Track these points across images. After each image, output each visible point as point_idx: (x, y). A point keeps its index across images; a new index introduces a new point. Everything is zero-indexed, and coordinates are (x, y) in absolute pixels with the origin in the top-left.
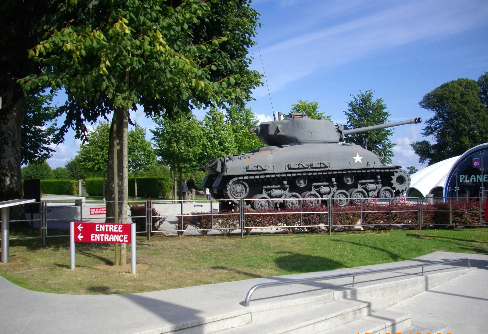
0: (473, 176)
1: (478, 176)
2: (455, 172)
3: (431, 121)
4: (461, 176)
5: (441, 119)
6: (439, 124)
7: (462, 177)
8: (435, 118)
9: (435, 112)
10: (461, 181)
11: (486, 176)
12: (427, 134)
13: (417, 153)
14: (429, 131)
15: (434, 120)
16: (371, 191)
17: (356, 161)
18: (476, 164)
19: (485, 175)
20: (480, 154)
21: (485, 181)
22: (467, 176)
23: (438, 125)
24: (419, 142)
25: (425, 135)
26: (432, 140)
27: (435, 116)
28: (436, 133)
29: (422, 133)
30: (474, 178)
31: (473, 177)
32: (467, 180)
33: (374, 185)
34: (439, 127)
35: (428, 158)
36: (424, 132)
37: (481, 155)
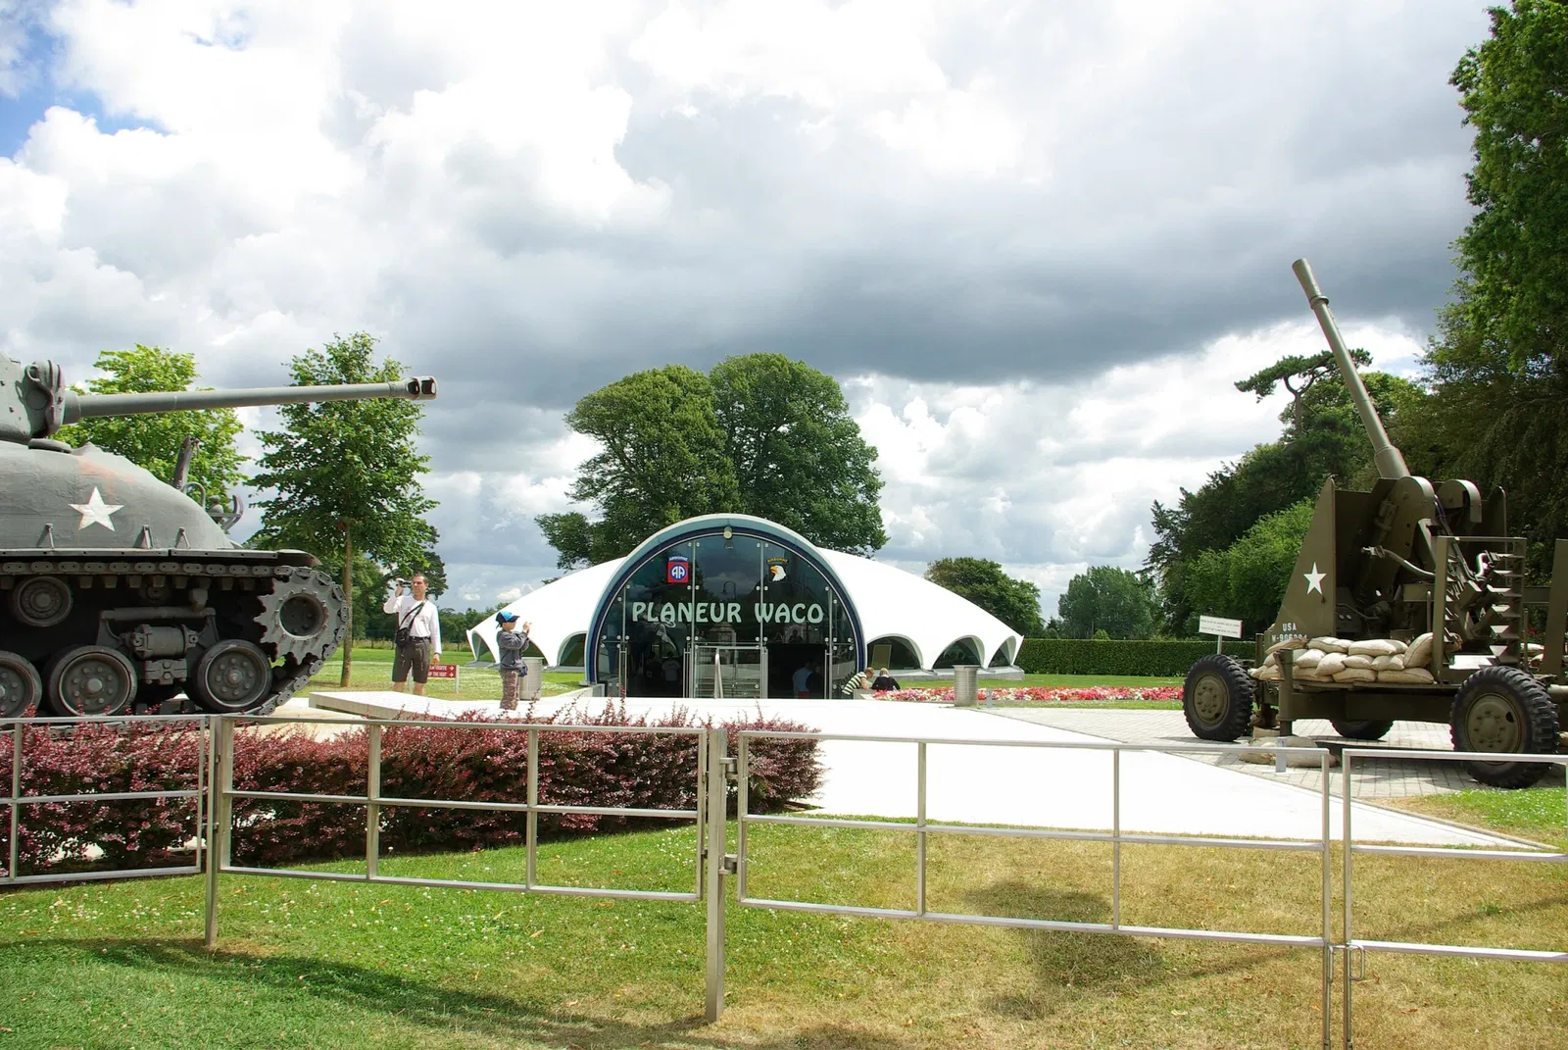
0: (669, 604)
1: (681, 606)
2: (619, 595)
3: (592, 465)
4: (636, 604)
5: (618, 461)
6: (610, 473)
7: (639, 608)
8: (604, 459)
9: (603, 442)
10: (635, 619)
11: (702, 608)
12: (583, 497)
13: (553, 542)
14: (588, 488)
15: (599, 462)
16: (154, 658)
17: (86, 522)
18: (678, 572)
19: (700, 605)
20: (690, 544)
21: (699, 620)
22: (651, 605)
23: (607, 475)
24: (559, 515)
25: (575, 498)
26: (593, 512)
27: (602, 452)
28: (603, 495)
29: (567, 494)
30: (672, 612)
31: (668, 609)
32: (653, 616)
33: (176, 632)
34: (611, 482)
35: (581, 557)
36: (574, 491)
37: (691, 548)
